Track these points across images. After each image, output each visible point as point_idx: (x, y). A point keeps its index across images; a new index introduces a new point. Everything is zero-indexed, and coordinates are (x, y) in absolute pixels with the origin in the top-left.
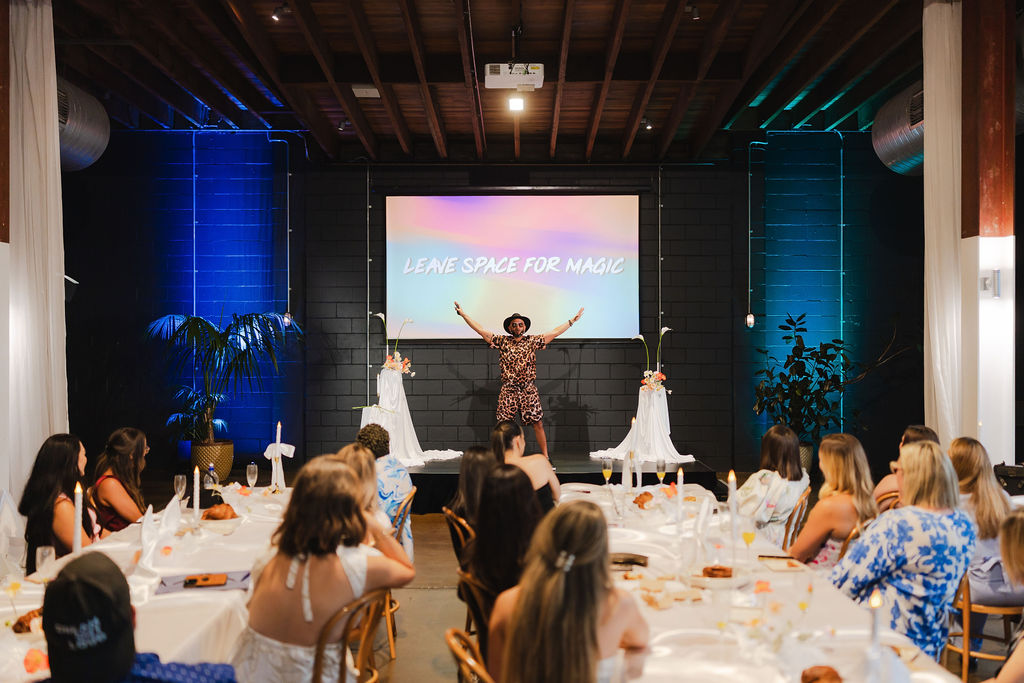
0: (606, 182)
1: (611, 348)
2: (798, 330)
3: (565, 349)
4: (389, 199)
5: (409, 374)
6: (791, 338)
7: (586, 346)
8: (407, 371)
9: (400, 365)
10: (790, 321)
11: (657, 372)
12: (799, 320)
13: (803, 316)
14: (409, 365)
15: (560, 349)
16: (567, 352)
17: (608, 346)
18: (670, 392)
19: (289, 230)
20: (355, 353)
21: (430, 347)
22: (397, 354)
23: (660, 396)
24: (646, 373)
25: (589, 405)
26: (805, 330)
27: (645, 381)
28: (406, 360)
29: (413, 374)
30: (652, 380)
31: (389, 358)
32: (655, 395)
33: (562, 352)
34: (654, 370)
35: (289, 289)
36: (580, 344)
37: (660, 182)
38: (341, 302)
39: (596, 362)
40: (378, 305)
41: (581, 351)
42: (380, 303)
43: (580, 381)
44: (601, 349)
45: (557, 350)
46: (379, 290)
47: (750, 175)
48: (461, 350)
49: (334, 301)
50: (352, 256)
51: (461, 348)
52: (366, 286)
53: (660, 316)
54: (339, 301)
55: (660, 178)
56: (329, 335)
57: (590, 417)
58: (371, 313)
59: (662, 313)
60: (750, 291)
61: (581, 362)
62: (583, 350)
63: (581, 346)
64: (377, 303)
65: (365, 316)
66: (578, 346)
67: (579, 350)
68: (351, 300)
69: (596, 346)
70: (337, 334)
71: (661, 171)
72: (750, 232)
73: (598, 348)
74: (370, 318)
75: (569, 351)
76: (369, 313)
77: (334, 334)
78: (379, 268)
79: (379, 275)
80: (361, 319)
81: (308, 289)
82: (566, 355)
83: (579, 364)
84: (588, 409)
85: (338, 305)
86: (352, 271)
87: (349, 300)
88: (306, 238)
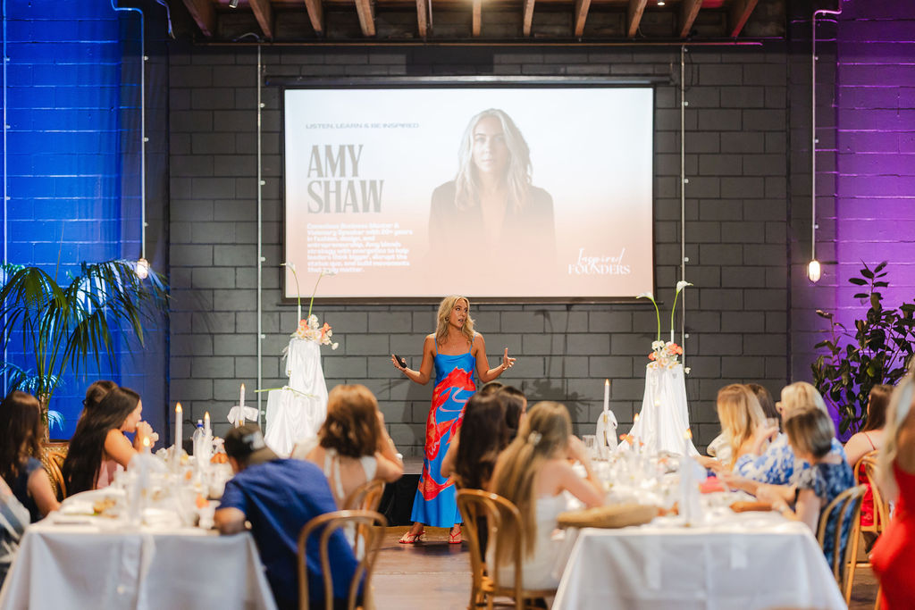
0: (605, 69)
1: (612, 311)
2: (877, 285)
3: (544, 312)
4: (289, 94)
5: (330, 345)
6: (866, 296)
7: (575, 308)
8: (327, 341)
9: (318, 334)
10: (866, 273)
11: (671, 343)
12: (877, 270)
13: (884, 264)
14: (330, 333)
15: (538, 313)
16: (548, 317)
17: (608, 307)
18: (688, 370)
19: (145, 140)
20: (241, 317)
21: (348, 308)
22: (313, 319)
23: (674, 376)
24: (656, 344)
25: (580, 393)
26: (885, 285)
27: (653, 355)
28: (326, 326)
29: (335, 346)
30: (663, 354)
31: (301, 324)
32: (667, 376)
33: (541, 317)
34: (666, 339)
35: (144, 224)
36: (567, 305)
37: (683, 69)
38: (221, 244)
39: (591, 331)
40: (275, 247)
41: (568, 315)
42: (277, 244)
43: (567, 359)
44: (597, 311)
45: (533, 313)
46: (275, 226)
47: (815, 58)
48: (394, 314)
49: (210, 242)
50: (237, 177)
51: (394, 311)
52: (255, 219)
53: (683, 266)
54: (218, 242)
55: (683, 64)
56: (203, 292)
57: (581, 411)
58: (264, 259)
59: (687, 259)
60: (815, 227)
61: (569, 331)
62: (570, 313)
63: (569, 307)
64: (273, 244)
65: (255, 264)
66: (564, 308)
67: (566, 313)
68: (234, 241)
69: (590, 308)
70: (213, 289)
71: (685, 53)
72: (815, 141)
73: (593, 311)
74: (262, 267)
75: (551, 314)
76: (261, 259)
77: (210, 289)
78: (275, 195)
79: (274, 205)
80: (250, 269)
81: (171, 225)
82: (546, 320)
83: (566, 333)
84: (579, 398)
85: (217, 247)
86: (236, 199)
87: (231, 242)
88: (169, 150)
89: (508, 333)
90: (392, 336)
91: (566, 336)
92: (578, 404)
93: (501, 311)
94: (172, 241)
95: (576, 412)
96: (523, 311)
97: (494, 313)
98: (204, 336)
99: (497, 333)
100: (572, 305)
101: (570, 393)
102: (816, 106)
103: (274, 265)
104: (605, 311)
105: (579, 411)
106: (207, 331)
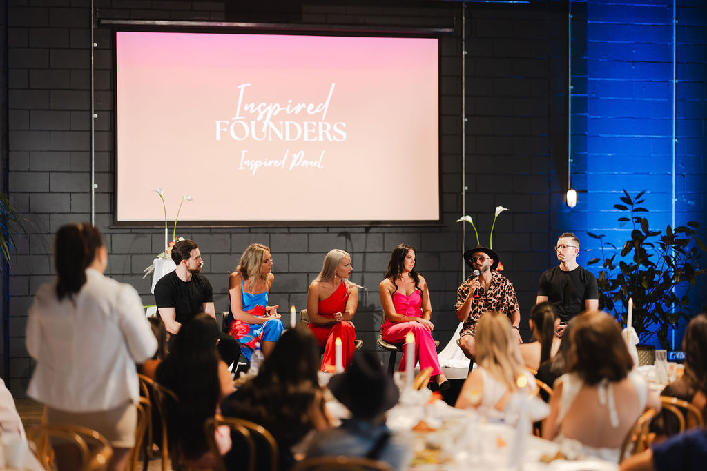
1: (404, 232)
2: (636, 210)
3: (347, 235)
6: (628, 220)
7: (373, 230)
10: (627, 200)
12: (637, 198)
13: (642, 193)
15: (341, 234)
16: (350, 239)
17: (400, 230)
26: (645, 210)
36: (366, 228)
37: (464, 22)
38: (57, 172)
39: (386, 250)
40: (107, 175)
41: (367, 236)
42: (108, 172)
43: (365, 275)
44: (391, 233)
45: (337, 235)
46: (106, 157)
47: (570, 16)
48: (215, 235)
49: (47, 170)
50: (71, 110)
51: (215, 233)
52: (89, 149)
53: (464, 194)
54: (54, 170)
55: (464, 18)
56: (39, 215)
57: (378, 321)
58: (96, 186)
59: (467, 188)
60: (570, 161)
61: (367, 250)
62: (369, 235)
63: (367, 230)
64: (105, 172)
65: (88, 191)
66: (363, 230)
67: (364, 235)
68: (69, 170)
69: (384, 230)
70: (50, 214)
71: (465, 8)
72: (571, 87)
73: (388, 233)
74: (95, 193)
75: (352, 236)
76: (94, 186)
77: (47, 213)
78: (106, 127)
79: (106, 137)
80: (84, 195)
81: (10, 154)
82: (348, 241)
83: (364, 253)
84: (376, 310)
85: (52, 174)
86: (70, 130)
87: (66, 170)
88: (7, 85)
89: (316, 253)
90: (213, 256)
91: (365, 256)
92: (375, 315)
93: (308, 234)
94: (11, 168)
95: (373, 322)
96: (328, 233)
97: (302, 235)
98: (41, 256)
99: (306, 253)
100: (370, 227)
101: (368, 305)
102: (572, 57)
103: (107, 191)
104: (398, 233)
105: (375, 320)
106: (44, 252)
